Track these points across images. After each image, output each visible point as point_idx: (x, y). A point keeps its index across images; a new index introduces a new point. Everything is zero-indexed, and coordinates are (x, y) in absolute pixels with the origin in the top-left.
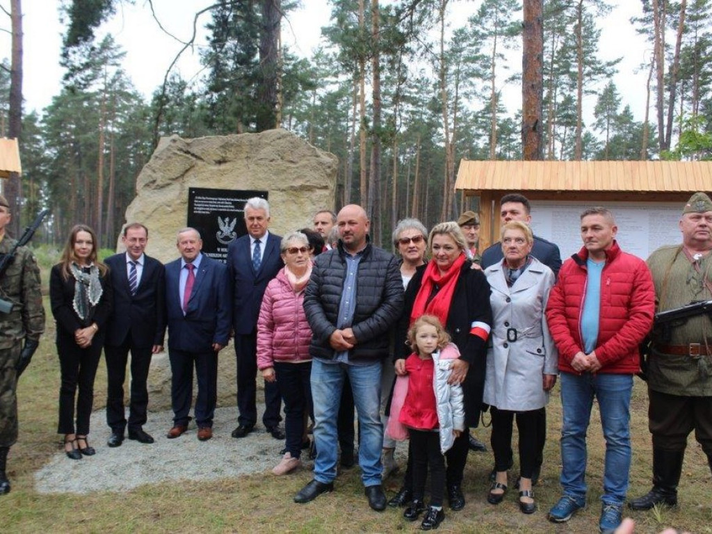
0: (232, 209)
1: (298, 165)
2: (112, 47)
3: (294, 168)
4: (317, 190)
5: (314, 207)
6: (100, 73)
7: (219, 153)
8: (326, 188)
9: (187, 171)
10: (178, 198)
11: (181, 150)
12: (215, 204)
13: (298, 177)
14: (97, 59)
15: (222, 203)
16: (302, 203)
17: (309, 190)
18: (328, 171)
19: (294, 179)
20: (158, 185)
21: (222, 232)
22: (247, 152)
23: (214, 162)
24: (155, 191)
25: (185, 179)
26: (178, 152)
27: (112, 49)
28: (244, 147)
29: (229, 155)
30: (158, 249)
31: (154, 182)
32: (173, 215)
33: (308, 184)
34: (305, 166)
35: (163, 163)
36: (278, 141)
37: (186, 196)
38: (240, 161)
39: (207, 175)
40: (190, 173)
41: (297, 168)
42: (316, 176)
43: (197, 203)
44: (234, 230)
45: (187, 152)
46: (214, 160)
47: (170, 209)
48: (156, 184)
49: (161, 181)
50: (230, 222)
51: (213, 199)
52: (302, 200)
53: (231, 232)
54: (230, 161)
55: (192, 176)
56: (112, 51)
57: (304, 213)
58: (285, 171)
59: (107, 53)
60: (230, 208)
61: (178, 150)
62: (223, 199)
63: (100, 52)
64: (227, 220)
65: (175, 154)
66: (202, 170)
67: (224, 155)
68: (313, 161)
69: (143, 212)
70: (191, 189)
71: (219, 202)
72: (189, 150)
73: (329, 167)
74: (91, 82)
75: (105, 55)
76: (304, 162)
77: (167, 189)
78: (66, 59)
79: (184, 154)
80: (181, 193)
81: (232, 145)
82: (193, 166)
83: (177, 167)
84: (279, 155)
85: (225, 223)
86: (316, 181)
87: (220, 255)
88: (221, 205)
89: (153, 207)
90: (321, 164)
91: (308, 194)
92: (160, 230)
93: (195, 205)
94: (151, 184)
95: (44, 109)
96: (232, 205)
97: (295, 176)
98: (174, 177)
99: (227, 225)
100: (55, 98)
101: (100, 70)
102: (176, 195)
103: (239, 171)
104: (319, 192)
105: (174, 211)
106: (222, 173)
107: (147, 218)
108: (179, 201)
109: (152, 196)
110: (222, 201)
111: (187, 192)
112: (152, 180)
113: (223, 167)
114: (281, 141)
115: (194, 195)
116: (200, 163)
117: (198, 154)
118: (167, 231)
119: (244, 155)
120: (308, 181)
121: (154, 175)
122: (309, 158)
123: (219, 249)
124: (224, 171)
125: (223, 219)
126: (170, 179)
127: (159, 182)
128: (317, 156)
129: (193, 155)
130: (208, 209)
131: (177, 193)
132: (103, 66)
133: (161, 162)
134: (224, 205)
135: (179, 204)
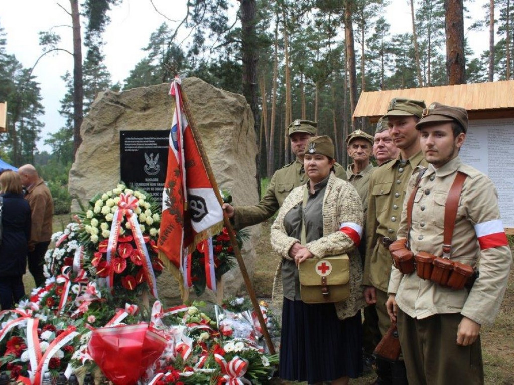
0: (155, 146)
1: (206, 106)
2: (166, 31)
3: (203, 109)
4: (224, 127)
5: (222, 140)
6: (159, 50)
7: (143, 101)
8: (231, 124)
9: (118, 118)
10: (113, 139)
11: (112, 101)
12: (141, 143)
13: (207, 116)
14: (157, 41)
15: (147, 142)
16: (212, 138)
17: (217, 127)
18: (232, 109)
19: (204, 119)
20: (95, 131)
21: (148, 165)
22: (165, 99)
23: (139, 109)
24: (94, 135)
25: (118, 124)
26: (110, 103)
27: (167, 32)
28: (162, 95)
29: (151, 102)
30: (99, 182)
31: (93, 128)
32: (110, 154)
33: (216, 121)
34: (212, 107)
35: (99, 113)
36: (189, 88)
37: (118, 138)
38: (160, 107)
39: (135, 119)
40: (121, 119)
41: (206, 108)
42: (222, 115)
43: (127, 143)
44: (157, 164)
45: (118, 103)
46: (140, 108)
47: (107, 149)
48: (94, 130)
49: (98, 127)
50: (154, 157)
51: (140, 139)
52: (212, 135)
53: (156, 165)
54: (152, 107)
55: (123, 122)
56: (167, 34)
57: (214, 146)
58: (196, 112)
59: (163, 36)
60: (153, 146)
61: (110, 101)
62: (148, 139)
63: (158, 36)
64: (152, 155)
65: (107, 105)
66: (130, 116)
67: (147, 103)
68: (219, 102)
69: (86, 153)
70: (122, 132)
71: (144, 142)
72: (119, 100)
73: (233, 106)
74: (153, 58)
75: (162, 37)
76: (211, 103)
77: (104, 133)
78: (88, 40)
79: (115, 105)
80: (115, 136)
81: (152, 94)
82: (123, 114)
83: (110, 116)
84: (190, 99)
85: (150, 158)
86: (222, 119)
87: (148, 185)
88: (146, 143)
89: (94, 148)
90: (226, 104)
91: (216, 130)
92: (100, 166)
93: (126, 144)
94: (91, 131)
95: (125, 80)
96: (155, 143)
97: (204, 115)
98: (108, 124)
99: (152, 159)
100: (132, 71)
101: (159, 48)
102: (110, 138)
103: (160, 115)
104: (225, 128)
105: (110, 151)
106: (147, 118)
107: (89, 158)
108: (113, 143)
109: (92, 140)
110: (147, 140)
111: (119, 134)
112: (91, 127)
113: (147, 112)
114: (192, 87)
115: (125, 137)
116: (128, 111)
117: (126, 103)
118: (106, 167)
119: (162, 102)
120: (216, 119)
121: (92, 123)
122: (215, 99)
123: (146, 180)
124: (148, 115)
125: (148, 155)
126: (104, 125)
127: (96, 128)
128: (223, 97)
129: (122, 104)
130: (136, 147)
131: (112, 136)
132: (161, 46)
133: (96, 112)
134: (149, 143)
135: (114, 145)
